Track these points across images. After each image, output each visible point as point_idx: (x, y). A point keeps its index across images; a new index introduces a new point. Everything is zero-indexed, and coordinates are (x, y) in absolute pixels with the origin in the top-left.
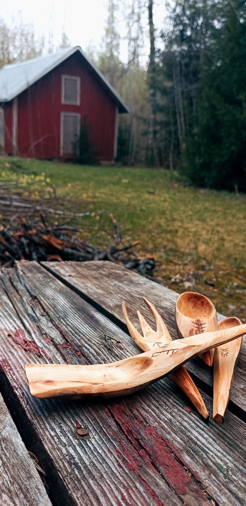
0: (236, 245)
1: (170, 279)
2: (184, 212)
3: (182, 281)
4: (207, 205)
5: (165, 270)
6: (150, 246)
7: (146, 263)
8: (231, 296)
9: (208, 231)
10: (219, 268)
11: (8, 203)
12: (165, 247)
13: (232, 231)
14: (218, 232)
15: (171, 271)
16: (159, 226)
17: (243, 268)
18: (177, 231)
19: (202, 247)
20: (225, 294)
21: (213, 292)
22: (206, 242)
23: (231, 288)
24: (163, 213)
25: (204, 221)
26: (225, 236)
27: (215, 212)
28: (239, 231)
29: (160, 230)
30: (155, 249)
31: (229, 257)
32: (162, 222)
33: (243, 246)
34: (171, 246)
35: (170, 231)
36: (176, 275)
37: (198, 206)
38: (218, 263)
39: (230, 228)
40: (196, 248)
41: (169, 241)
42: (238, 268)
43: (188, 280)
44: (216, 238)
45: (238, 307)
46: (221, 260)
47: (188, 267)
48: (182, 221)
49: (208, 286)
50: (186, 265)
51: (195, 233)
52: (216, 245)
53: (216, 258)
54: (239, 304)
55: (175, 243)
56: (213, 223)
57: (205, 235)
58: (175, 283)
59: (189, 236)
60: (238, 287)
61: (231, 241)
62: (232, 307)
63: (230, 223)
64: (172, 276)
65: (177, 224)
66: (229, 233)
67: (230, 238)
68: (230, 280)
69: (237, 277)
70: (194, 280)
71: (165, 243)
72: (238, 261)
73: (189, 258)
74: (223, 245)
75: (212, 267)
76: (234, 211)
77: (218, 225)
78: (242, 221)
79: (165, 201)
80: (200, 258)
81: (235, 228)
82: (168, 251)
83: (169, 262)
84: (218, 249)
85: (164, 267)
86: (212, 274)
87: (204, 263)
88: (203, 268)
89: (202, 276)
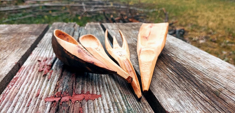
0: (229, 22)
1: (192, 39)
2: (203, 7)
3: (198, 40)
4: (215, 4)
5: (190, 35)
6: (184, 24)
7: (180, 31)
8: (224, 47)
9: (214, 16)
10: (219, 33)
11: (118, 7)
12: (191, 24)
13: (227, 15)
14: (220, 16)
15: (193, 35)
16: (189, 14)
17: (232, 33)
18: (198, 17)
19: (211, 24)
20: (221, 46)
21: (214, 45)
22: (213, 21)
23: (225, 43)
24: (192, 8)
25: (213, 11)
26: (224, 18)
27: (219, 7)
28: (232, 15)
29: (189, 16)
30: (186, 25)
31: (225, 28)
32: (191, 12)
33: (233, 23)
34: (195, 23)
35: (195, 17)
36: (196, 36)
37: (210, 5)
38: (219, 31)
39: (226, 14)
40: (207, 24)
41: (193, 21)
42: (230, 33)
43: (202, 39)
44: (219, 19)
45: (228, 53)
46: (220, 29)
47: (202, 34)
48: (201, 12)
49: (212, 43)
50: (201, 32)
51: (208, 17)
52: (218, 22)
53: (217, 28)
54: (229, 51)
55: (197, 22)
56: (217, 12)
57: (213, 18)
58: (195, 41)
59: (204, 19)
60: (229, 43)
61: (226, 20)
62: (225, 53)
63: (227, 12)
64: (193, 37)
65: (199, 13)
66: (226, 16)
67: (226, 19)
68: (225, 39)
69: (228, 38)
70: (205, 39)
71: (191, 22)
72: (229, 30)
73: (203, 29)
74: (222, 22)
75: (215, 33)
76: (229, 6)
77: (220, 13)
78: (234, 11)
79: (193, 3)
80: (209, 29)
81: (229, 14)
82: (193, 26)
83: (192, 31)
84: (219, 24)
85: (190, 33)
86: (215, 37)
87: (211, 31)
88: (210, 33)
89: (209, 37)
